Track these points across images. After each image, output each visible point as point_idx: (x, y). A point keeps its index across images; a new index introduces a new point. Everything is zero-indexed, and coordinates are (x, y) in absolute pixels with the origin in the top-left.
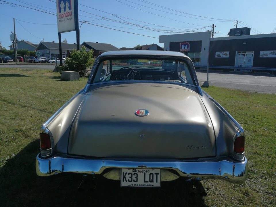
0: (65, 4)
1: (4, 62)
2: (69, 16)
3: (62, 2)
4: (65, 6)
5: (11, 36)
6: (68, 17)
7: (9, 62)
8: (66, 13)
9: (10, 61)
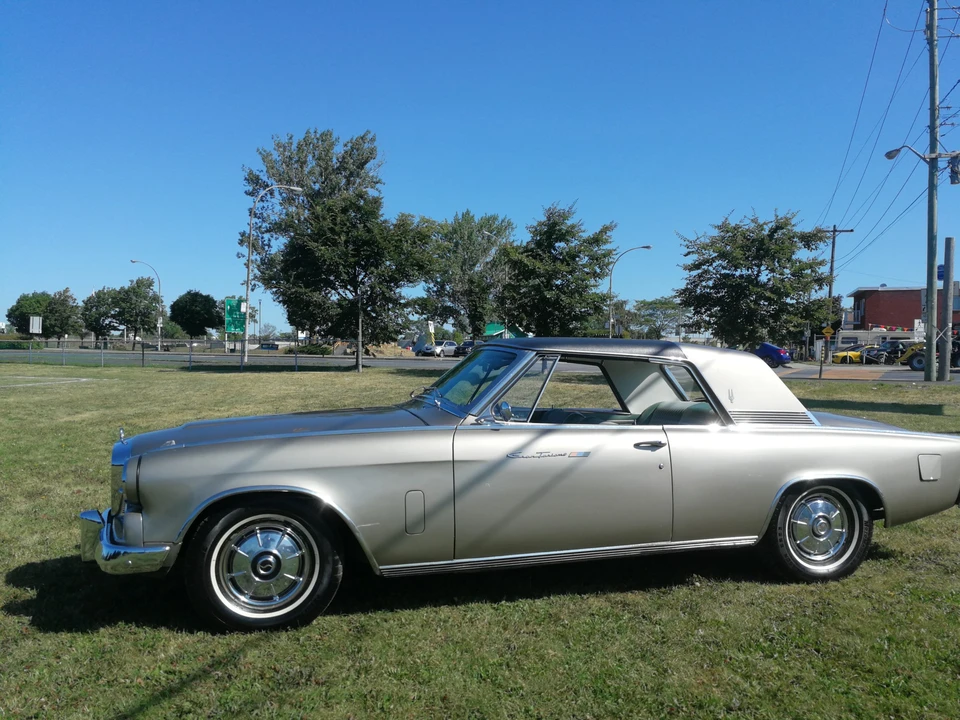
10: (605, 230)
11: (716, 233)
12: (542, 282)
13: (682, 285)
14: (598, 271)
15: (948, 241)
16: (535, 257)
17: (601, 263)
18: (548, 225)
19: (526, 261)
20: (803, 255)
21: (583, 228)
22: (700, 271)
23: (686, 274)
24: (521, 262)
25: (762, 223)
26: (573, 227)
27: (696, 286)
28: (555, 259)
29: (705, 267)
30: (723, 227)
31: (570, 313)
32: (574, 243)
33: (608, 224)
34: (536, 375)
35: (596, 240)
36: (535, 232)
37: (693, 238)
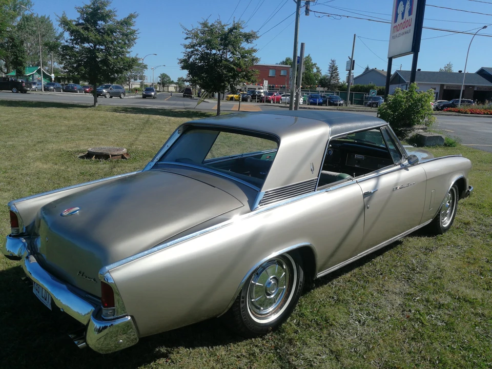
0: (405, 7)
1: (331, 104)
2: (406, 27)
3: (401, 3)
4: (404, 10)
5: (347, 64)
6: (406, 29)
7: (336, 105)
8: (404, 22)
9: (339, 103)
10: (131, 17)
11: (200, 27)
12: (91, 46)
13: (182, 57)
14: (127, 42)
15: (302, 45)
16: (87, 29)
17: (129, 38)
18: (94, 9)
19: (82, 31)
20: (245, 45)
21: (116, 13)
22: (192, 49)
23: (184, 50)
24: (77, 31)
25: (223, 24)
26: (110, 11)
27: (189, 58)
28: (98, 31)
29: (196, 47)
30: (205, 25)
31: (113, 68)
32: (110, 23)
33: (133, 13)
34: (91, 107)
35: (126, 22)
36: (82, 12)
37: (190, 29)
